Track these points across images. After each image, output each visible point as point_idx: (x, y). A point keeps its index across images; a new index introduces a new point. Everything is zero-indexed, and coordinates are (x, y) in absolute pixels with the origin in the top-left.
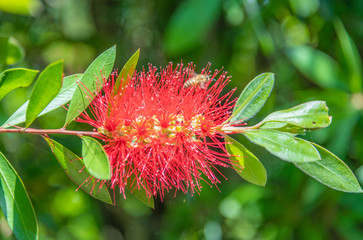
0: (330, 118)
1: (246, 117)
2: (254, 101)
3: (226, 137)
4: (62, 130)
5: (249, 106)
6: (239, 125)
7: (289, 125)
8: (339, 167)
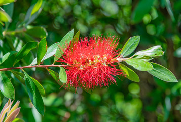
0: (164, 52)
1: (127, 55)
2: (131, 48)
3: (119, 63)
4: (53, 65)
5: (129, 50)
6: (124, 58)
7: (145, 56)
8: (167, 72)
